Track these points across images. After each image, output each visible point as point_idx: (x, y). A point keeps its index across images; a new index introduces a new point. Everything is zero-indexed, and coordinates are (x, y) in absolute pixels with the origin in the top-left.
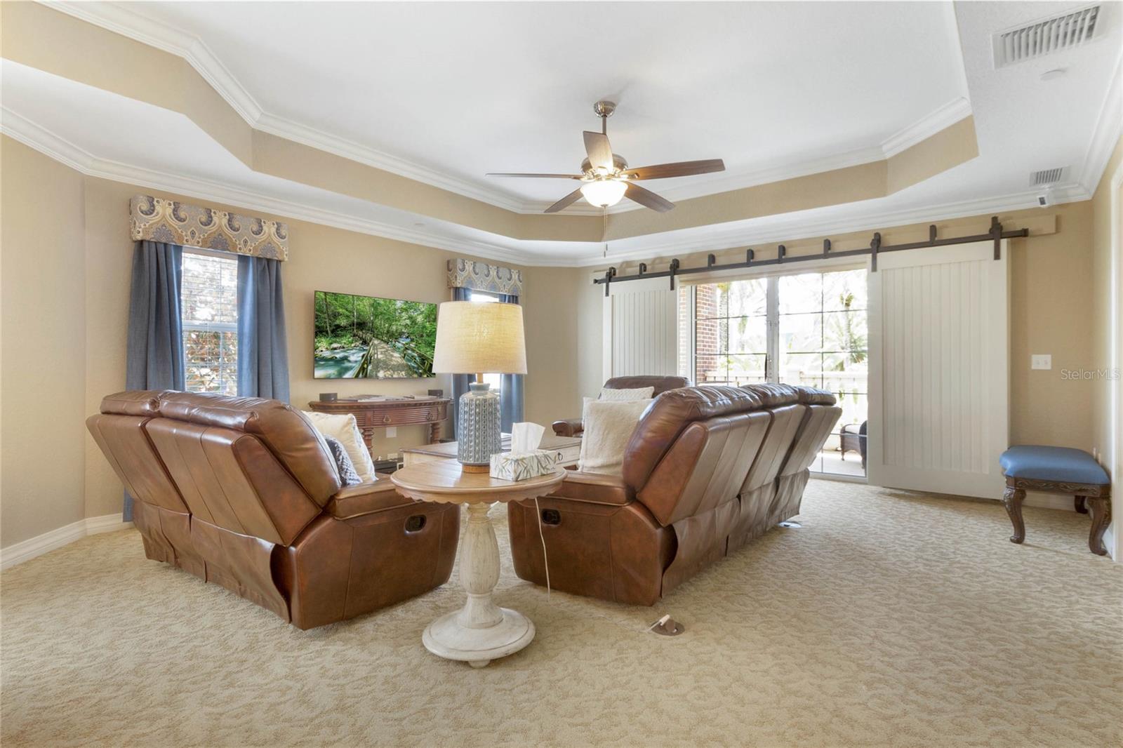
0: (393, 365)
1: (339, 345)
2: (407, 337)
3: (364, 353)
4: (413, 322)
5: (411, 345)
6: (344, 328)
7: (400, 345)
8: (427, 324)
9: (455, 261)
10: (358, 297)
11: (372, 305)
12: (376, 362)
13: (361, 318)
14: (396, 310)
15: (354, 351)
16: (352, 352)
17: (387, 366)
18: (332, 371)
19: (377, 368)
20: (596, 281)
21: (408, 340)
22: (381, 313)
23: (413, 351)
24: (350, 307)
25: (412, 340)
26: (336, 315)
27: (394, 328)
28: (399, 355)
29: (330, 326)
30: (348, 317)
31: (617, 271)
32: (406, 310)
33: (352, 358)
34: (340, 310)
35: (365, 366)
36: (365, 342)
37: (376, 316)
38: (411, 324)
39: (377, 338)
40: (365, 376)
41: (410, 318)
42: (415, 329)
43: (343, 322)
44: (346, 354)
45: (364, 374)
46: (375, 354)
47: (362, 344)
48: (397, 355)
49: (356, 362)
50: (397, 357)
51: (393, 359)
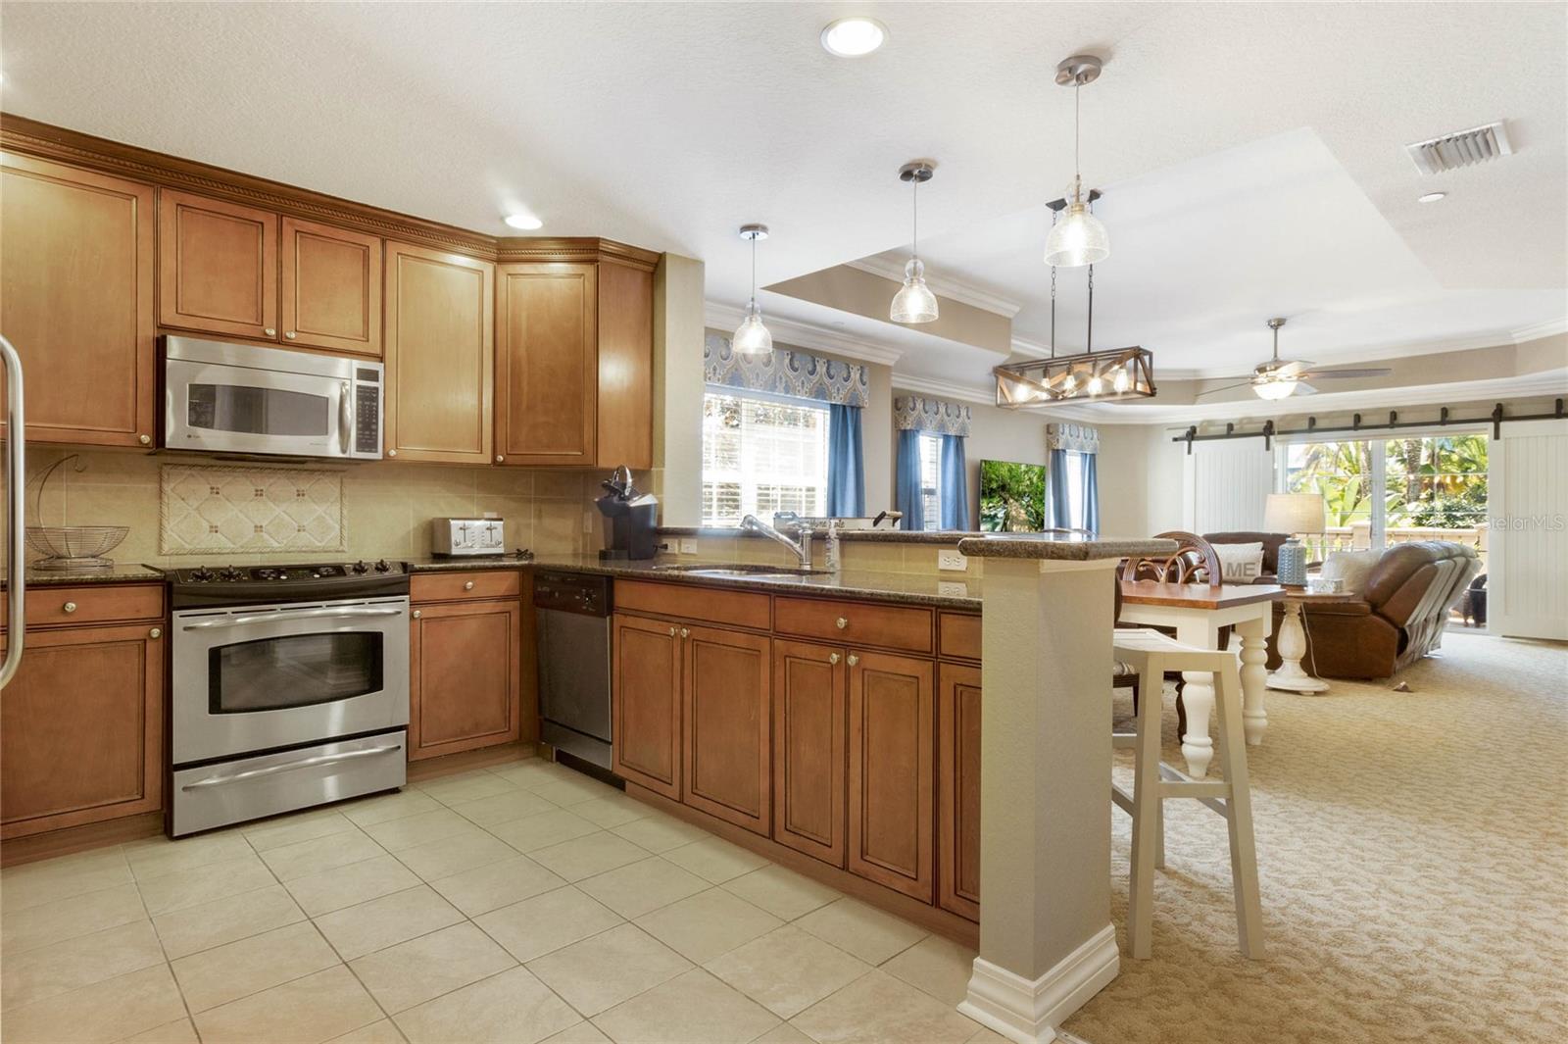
0: (1021, 519)
1: (993, 505)
2: (1028, 497)
3: (1006, 511)
4: (1031, 483)
5: (1030, 503)
6: (996, 491)
7: (1024, 503)
8: (1040, 484)
9: (1057, 425)
10: (1001, 464)
11: (1010, 470)
12: (1012, 518)
13: (1004, 481)
14: (1021, 473)
15: (1000, 510)
17: (1018, 520)
18: (989, 526)
19: (1013, 521)
20: (1175, 440)
21: (1029, 499)
22: (1014, 476)
23: (1031, 508)
24: (998, 472)
25: (1031, 498)
26: (990, 481)
27: (1021, 489)
29: (987, 489)
30: (997, 481)
31: (1198, 430)
32: (1027, 473)
33: (999, 515)
34: (993, 476)
35: (1006, 521)
36: (1006, 502)
37: (1011, 479)
38: (1030, 485)
39: (1012, 498)
40: (1006, 531)
42: (1032, 489)
43: (994, 485)
44: (996, 512)
46: (1011, 512)
47: (1004, 504)
48: (1023, 512)
49: (1001, 518)
50: (1023, 514)
51: (1021, 515)
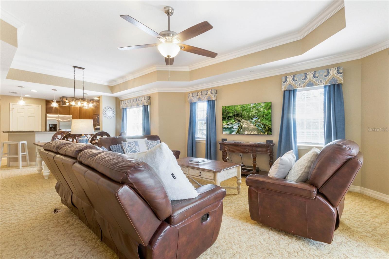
0: (251, 129)
1: (230, 123)
2: (257, 117)
3: (239, 125)
4: (258, 111)
5: (258, 120)
6: (231, 117)
7: (253, 121)
8: (266, 111)
10: (236, 106)
11: (241, 107)
12: (243, 128)
13: (237, 112)
14: (251, 107)
15: (235, 124)
16: (234, 125)
17: (248, 129)
18: (228, 132)
19: (244, 130)
21: (257, 118)
22: (245, 110)
23: (260, 123)
24: (233, 109)
25: (259, 118)
26: (228, 113)
27: (250, 114)
28: (253, 125)
29: (227, 117)
30: (232, 113)
32: (255, 107)
33: (234, 127)
34: (230, 111)
35: (240, 130)
36: (239, 121)
37: (243, 111)
38: (258, 112)
39: (244, 119)
40: (240, 134)
41: (257, 110)
42: (260, 114)
43: (231, 115)
44: (232, 126)
45: (239, 133)
46: (243, 125)
47: (238, 122)
48: (252, 125)
49: (236, 128)
50: (252, 126)
51: (251, 126)
